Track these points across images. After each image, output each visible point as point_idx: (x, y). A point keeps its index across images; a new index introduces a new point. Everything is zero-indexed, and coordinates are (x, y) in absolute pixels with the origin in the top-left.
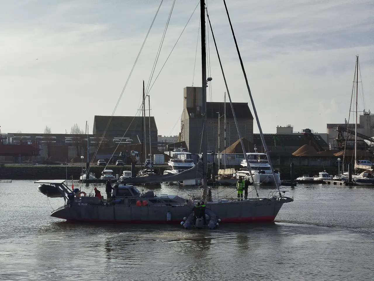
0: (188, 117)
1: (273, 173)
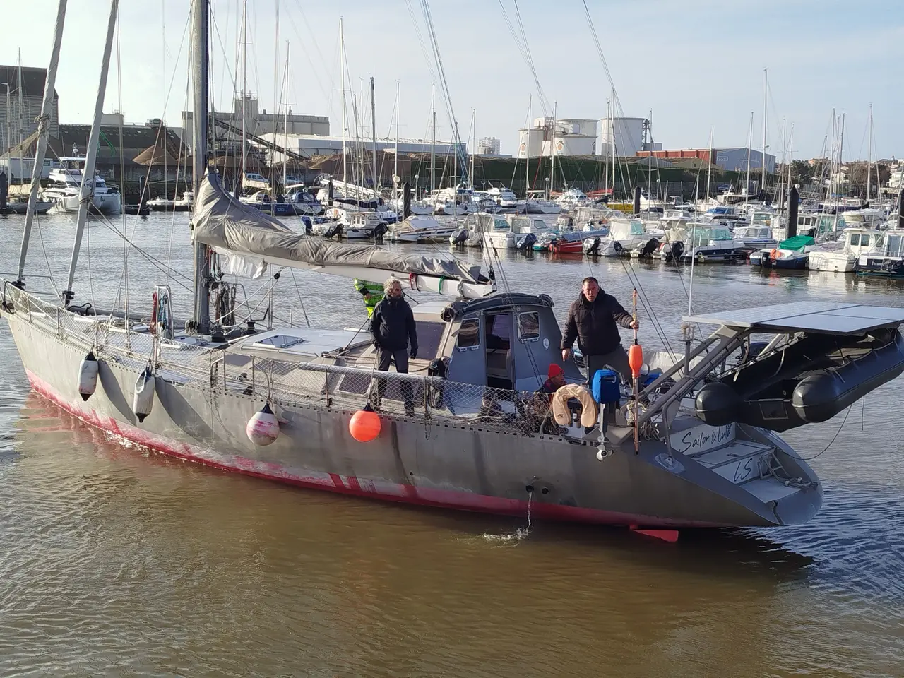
1: (109, 192)
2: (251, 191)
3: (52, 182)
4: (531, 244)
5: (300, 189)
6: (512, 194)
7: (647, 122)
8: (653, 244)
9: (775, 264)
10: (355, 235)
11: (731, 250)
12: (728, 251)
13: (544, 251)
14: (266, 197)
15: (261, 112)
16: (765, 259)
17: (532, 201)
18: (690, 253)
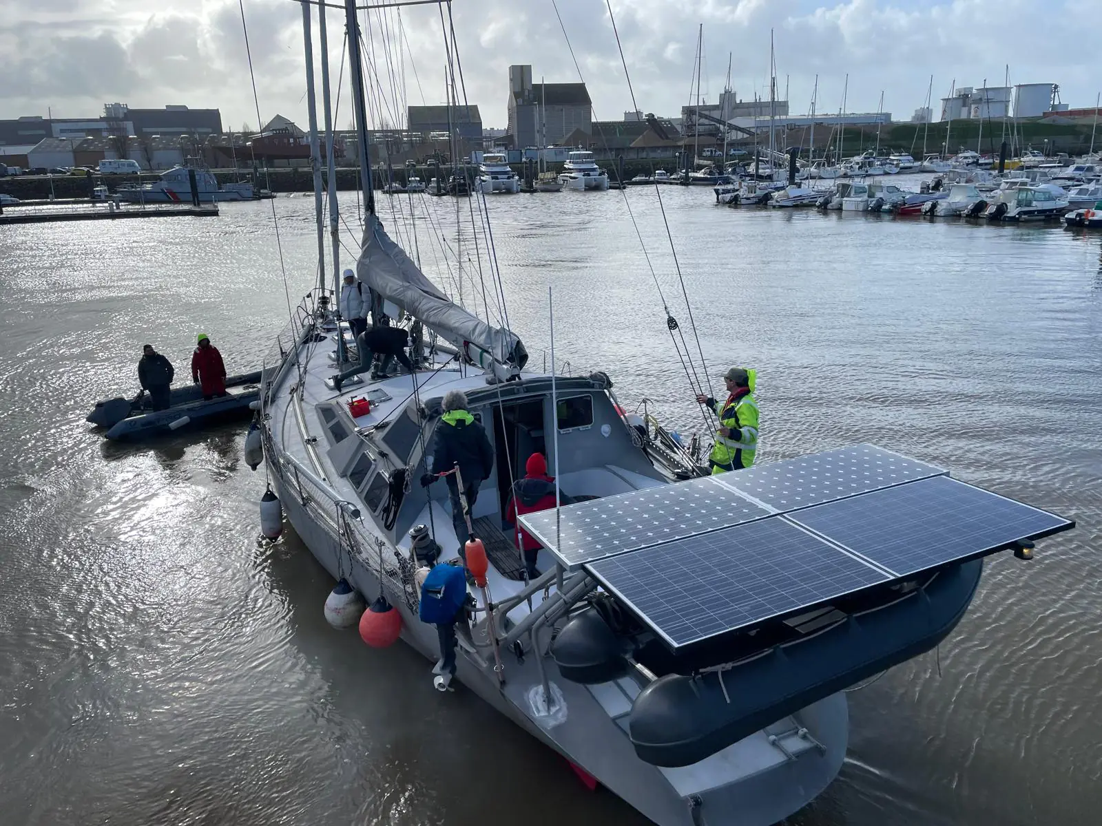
0: (515, 104)
1: (600, 175)
2: (700, 168)
3: (565, 169)
4: (881, 206)
5: (735, 164)
6: (911, 158)
7: (1056, 87)
8: (981, 206)
9: (1087, 223)
10: (748, 202)
11: (1053, 210)
12: (1051, 210)
13: (889, 212)
14: (710, 172)
15: (738, 102)
16: (1078, 218)
17: (926, 163)
18: (1013, 211)
